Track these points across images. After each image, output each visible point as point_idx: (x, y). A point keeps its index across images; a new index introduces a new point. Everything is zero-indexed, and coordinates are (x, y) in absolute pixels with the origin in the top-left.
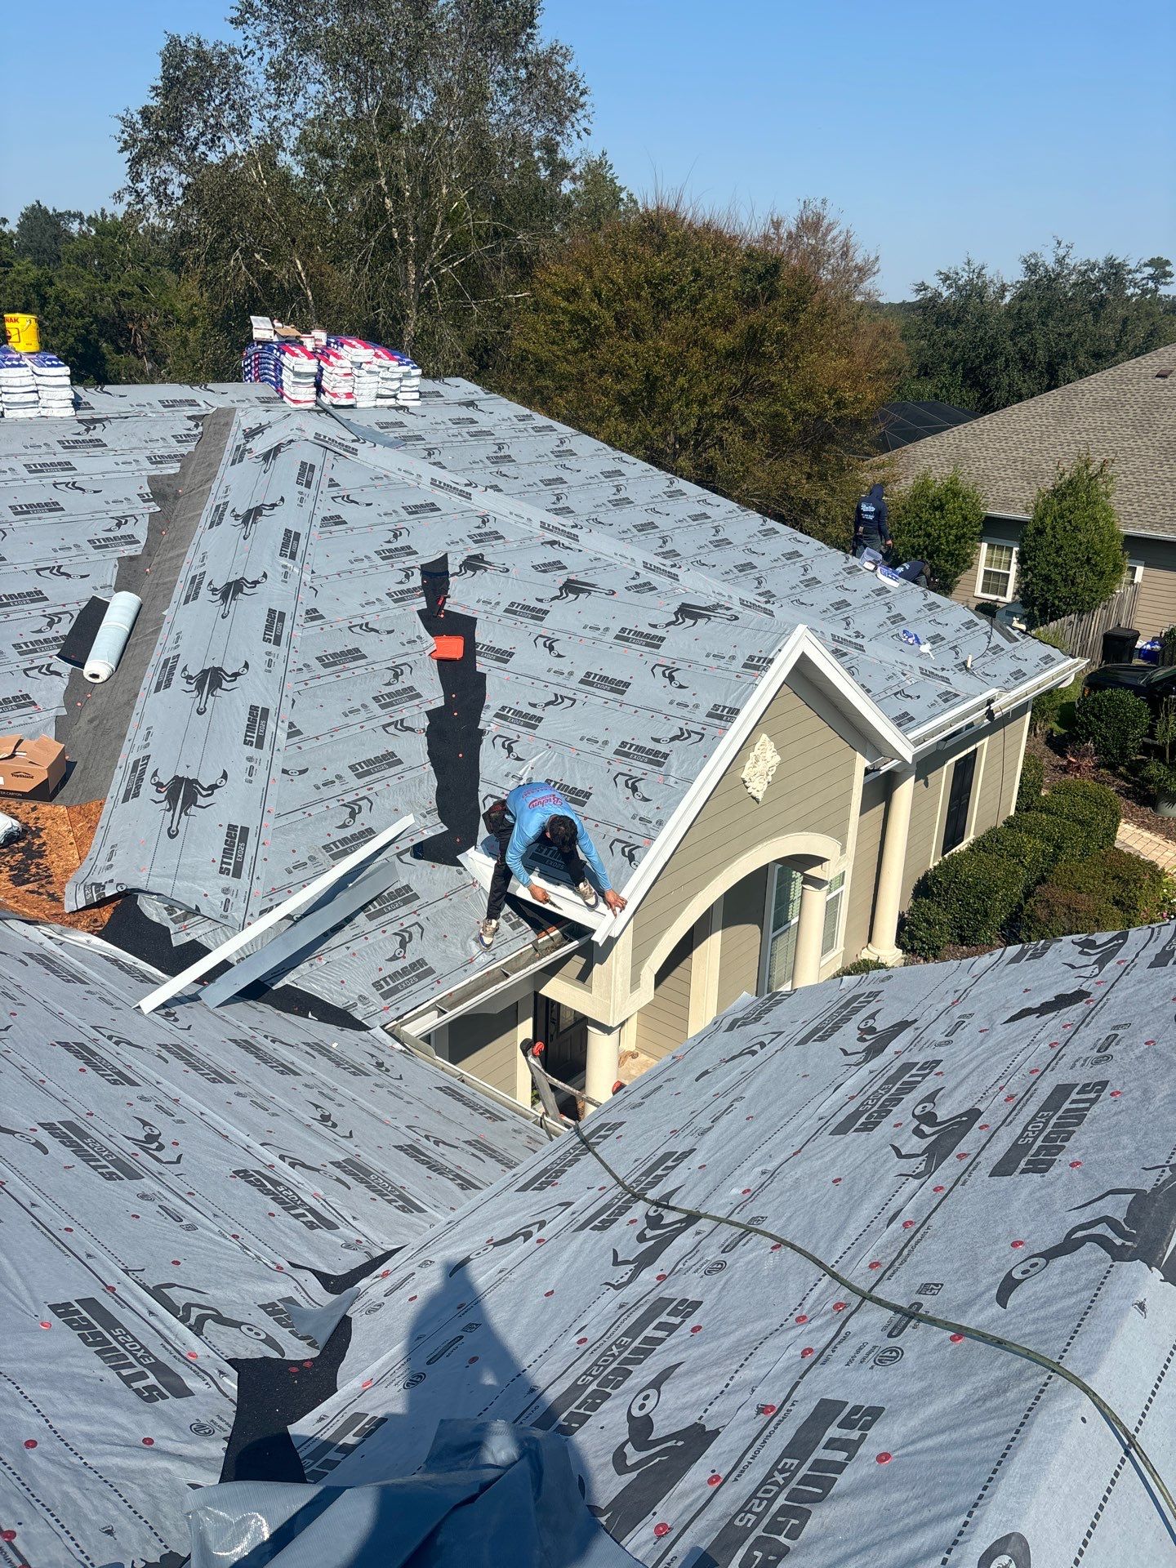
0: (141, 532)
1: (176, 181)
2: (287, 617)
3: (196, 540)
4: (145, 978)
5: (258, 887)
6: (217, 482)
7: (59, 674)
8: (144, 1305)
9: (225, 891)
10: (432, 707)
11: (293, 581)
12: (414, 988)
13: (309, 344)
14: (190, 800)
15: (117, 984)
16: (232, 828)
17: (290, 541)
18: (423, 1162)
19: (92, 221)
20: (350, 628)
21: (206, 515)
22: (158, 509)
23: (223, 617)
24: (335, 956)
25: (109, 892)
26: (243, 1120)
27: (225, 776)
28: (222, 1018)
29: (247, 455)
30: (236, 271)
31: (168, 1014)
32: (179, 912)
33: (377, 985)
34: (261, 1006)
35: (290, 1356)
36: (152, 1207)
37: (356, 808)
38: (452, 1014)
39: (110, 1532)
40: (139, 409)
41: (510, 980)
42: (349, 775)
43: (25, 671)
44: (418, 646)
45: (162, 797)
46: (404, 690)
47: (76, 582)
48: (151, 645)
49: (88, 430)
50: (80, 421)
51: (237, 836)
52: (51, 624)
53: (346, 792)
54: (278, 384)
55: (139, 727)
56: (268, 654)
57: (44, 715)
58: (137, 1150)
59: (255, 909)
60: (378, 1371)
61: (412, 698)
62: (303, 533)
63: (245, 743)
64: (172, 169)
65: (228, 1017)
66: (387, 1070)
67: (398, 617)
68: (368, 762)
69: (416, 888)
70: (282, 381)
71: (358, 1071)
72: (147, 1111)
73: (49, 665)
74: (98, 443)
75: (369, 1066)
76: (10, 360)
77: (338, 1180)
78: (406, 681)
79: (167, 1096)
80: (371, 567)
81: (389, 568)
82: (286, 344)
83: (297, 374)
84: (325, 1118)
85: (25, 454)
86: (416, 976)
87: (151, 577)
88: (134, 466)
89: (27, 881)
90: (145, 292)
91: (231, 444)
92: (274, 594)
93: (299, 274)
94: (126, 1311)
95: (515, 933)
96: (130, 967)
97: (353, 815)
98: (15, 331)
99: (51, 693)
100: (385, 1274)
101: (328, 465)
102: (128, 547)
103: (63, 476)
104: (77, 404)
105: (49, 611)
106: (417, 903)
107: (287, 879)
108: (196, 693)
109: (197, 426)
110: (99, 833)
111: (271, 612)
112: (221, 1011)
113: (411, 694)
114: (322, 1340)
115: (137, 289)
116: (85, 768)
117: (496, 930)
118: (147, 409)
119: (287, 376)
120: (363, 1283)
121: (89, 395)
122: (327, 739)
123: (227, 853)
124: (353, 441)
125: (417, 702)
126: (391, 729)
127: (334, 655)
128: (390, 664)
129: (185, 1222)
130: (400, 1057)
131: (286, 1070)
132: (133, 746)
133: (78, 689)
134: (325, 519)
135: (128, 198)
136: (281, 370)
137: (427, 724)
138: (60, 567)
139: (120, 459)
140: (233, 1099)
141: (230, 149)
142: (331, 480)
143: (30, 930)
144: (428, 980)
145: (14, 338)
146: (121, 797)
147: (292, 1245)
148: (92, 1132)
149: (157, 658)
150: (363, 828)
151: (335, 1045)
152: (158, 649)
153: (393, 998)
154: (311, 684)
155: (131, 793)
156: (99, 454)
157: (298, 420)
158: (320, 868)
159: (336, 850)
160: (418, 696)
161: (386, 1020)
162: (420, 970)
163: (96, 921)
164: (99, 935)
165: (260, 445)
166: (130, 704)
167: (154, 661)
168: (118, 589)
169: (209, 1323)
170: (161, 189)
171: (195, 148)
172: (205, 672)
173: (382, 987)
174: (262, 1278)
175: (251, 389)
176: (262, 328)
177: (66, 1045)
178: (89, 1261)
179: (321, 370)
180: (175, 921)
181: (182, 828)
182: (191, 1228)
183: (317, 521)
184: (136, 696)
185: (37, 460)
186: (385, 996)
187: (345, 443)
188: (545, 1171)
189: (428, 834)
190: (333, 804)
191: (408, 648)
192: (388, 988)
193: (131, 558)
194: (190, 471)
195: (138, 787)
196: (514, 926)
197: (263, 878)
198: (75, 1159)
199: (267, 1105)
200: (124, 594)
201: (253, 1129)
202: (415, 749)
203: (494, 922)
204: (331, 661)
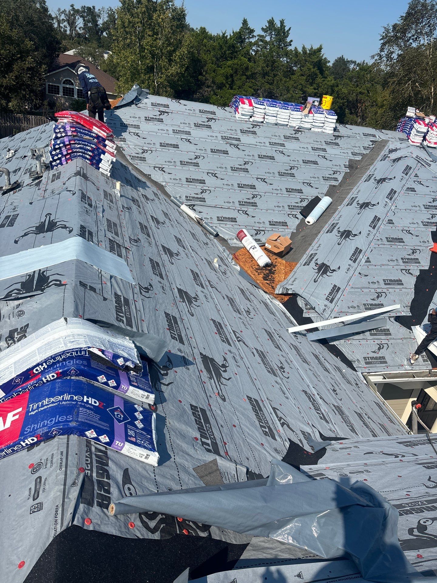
0: (340, 178)
1: (397, 53)
2: (381, 220)
3: (358, 185)
4: (291, 322)
5: (336, 309)
6: (373, 166)
7: (298, 218)
8: (270, 410)
9: (326, 306)
10: (423, 268)
11: (387, 208)
12: (378, 365)
13: (427, 120)
14: (325, 272)
15: (283, 320)
16: (335, 286)
17: (392, 192)
18: (362, 421)
19: (359, 65)
20: (402, 230)
21: (365, 177)
22: (349, 171)
23: (358, 214)
24: (354, 342)
25: (290, 292)
26: (309, 378)
27: (339, 268)
28: (311, 345)
29: (387, 159)
30: (408, 89)
31: (295, 336)
32: (308, 307)
33: (365, 358)
34: (324, 347)
35: (305, 448)
36: (278, 386)
37: (380, 295)
38: (388, 380)
39: (248, 459)
40: (354, 135)
41: (415, 379)
42: (382, 282)
43: (288, 214)
44: (426, 244)
45: (316, 268)
46: (414, 259)
47: (313, 189)
48: (330, 217)
49: (335, 139)
50: (334, 136)
51: (336, 289)
52: (301, 202)
53: (378, 288)
54: (409, 134)
55: (317, 243)
56: (369, 231)
57: (289, 230)
58: (278, 369)
59: (333, 315)
60: (332, 467)
61: (416, 263)
62: (398, 191)
63: (350, 259)
64: (397, 48)
65: (313, 345)
66: (359, 387)
67: (422, 232)
68: (391, 280)
69: (391, 331)
70: (411, 133)
71: (349, 382)
72: (283, 360)
73: (296, 215)
74: (337, 144)
75: (353, 383)
76: (320, 111)
77: (333, 410)
78: (416, 256)
79: (289, 359)
80: (419, 210)
81: (426, 212)
82: (418, 119)
83: (418, 132)
84: (334, 391)
85: (313, 144)
86: (380, 362)
87: (338, 194)
88: (346, 155)
89: (267, 280)
90: (369, 93)
91: (383, 153)
92: (378, 211)
93: (431, 93)
94: (265, 408)
95: (424, 363)
96: (288, 317)
97: (378, 297)
98: (325, 102)
99: (293, 224)
100: (341, 443)
101: (417, 168)
102: (334, 182)
103: (322, 153)
104: (335, 129)
105: (302, 197)
106: (390, 336)
107: (347, 310)
108: (340, 237)
109: (373, 144)
110: (293, 273)
111: (376, 217)
112: (311, 343)
113: (416, 261)
114: (316, 449)
115: (366, 92)
116: (295, 251)
117: (417, 359)
118: (357, 136)
119: (413, 132)
120: (333, 442)
121: (340, 127)
122: (379, 267)
123: (330, 294)
124: (431, 161)
125: (418, 265)
126: (404, 271)
127: (393, 238)
128: (413, 248)
129: (286, 395)
130: (365, 386)
131: (326, 370)
132: (313, 248)
133: (302, 225)
134: (408, 188)
135: (376, 58)
136: (412, 129)
137: (418, 274)
138: (310, 183)
139: (342, 151)
140: (308, 370)
141: (422, 43)
142: (416, 174)
143: (264, 294)
144: (384, 365)
145: (324, 104)
146: (303, 264)
147: (314, 420)
148: (267, 357)
149: (331, 222)
150: (380, 303)
151: (344, 371)
152: (332, 219)
153: (369, 365)
154: (380, 246)
155: (307, 264)
156: (336, 148)
157: (412, 149)
158: (360, 311)
159: (367, 307)
160: (419, 263)
161: (363, 371)
162: (382, 360)
163: (283, 299)
164: (282, 304)
165: (394, 156)
166: (317, 235)
167: (329, 222)
168: (326, 195)
169: (285, 425)
170: (390, 55)
171: (408, 41)
172: (345, 231)
173: (366, 360)
174: (303, 423)
175: (398, 134)
176: (411, 112)
177: (266, 330)
178: (259, 390)
179: (428, 131)
180: (306, 309)
181: (319, 280)
182: (287, 398)
183: (405, 188)
184: (319, 232)
185: (316, 146)
186: (366, 363)
187: (427, 161)
188: (410, 442)
189: (403, 314)
190: (373, 291)
191: (422, 244)
192: (369, 361)
193: (334, 186)
194: (364, 160)
195: (310, 262)
196: (424, 361)
197: (339, 306)
198: (261, 362)
199: (317, 377)
200: (328, 197)
201: (312, 382)
202: (410, 282)
203: (417, 356)
204: (391, 240)
